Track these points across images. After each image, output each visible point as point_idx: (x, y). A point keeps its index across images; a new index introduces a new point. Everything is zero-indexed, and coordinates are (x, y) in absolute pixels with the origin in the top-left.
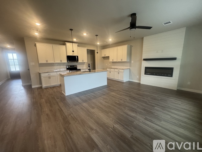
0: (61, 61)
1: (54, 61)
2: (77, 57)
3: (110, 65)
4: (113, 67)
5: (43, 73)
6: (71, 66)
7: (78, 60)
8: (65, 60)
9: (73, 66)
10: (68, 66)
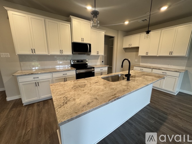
0: (61, 51)
1: (48, 51)
2: (90, 45)
3: (136, 60)
4: (141, 64)
5: (21, 75)
6: (78, 61)
7: (90, 51)
8: (68, 51)
9: (82, 61)
10: (73, 60)
